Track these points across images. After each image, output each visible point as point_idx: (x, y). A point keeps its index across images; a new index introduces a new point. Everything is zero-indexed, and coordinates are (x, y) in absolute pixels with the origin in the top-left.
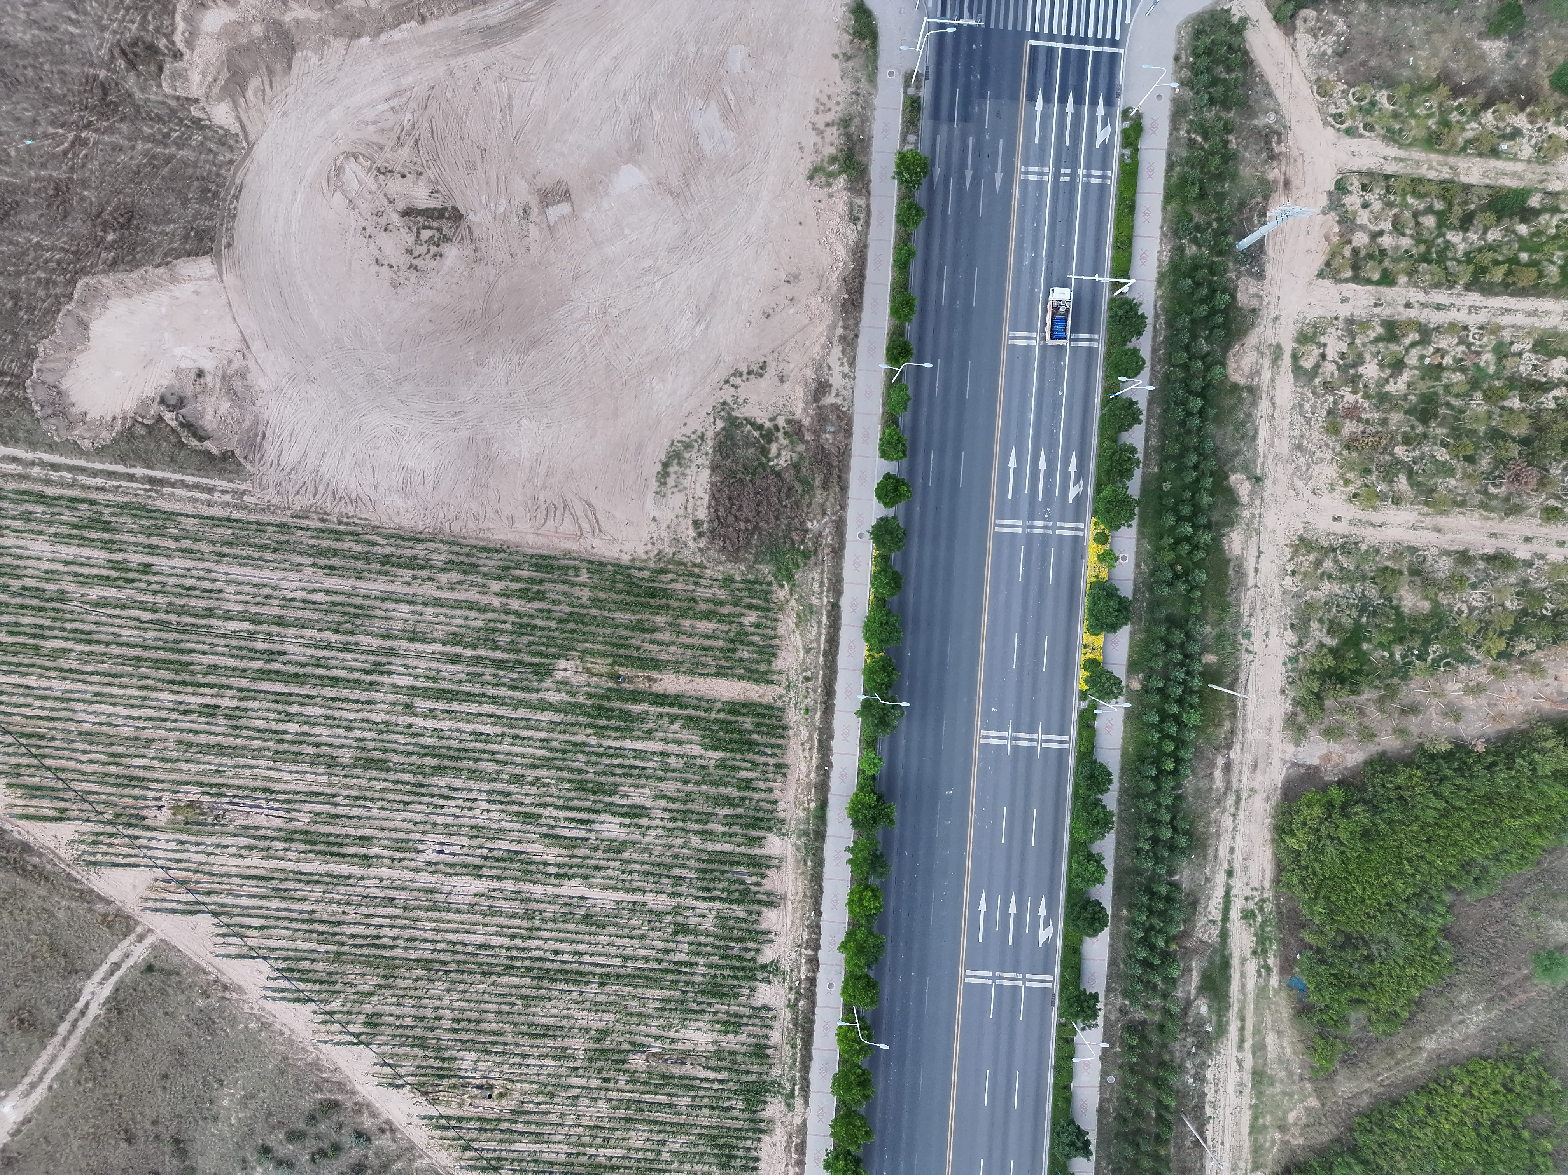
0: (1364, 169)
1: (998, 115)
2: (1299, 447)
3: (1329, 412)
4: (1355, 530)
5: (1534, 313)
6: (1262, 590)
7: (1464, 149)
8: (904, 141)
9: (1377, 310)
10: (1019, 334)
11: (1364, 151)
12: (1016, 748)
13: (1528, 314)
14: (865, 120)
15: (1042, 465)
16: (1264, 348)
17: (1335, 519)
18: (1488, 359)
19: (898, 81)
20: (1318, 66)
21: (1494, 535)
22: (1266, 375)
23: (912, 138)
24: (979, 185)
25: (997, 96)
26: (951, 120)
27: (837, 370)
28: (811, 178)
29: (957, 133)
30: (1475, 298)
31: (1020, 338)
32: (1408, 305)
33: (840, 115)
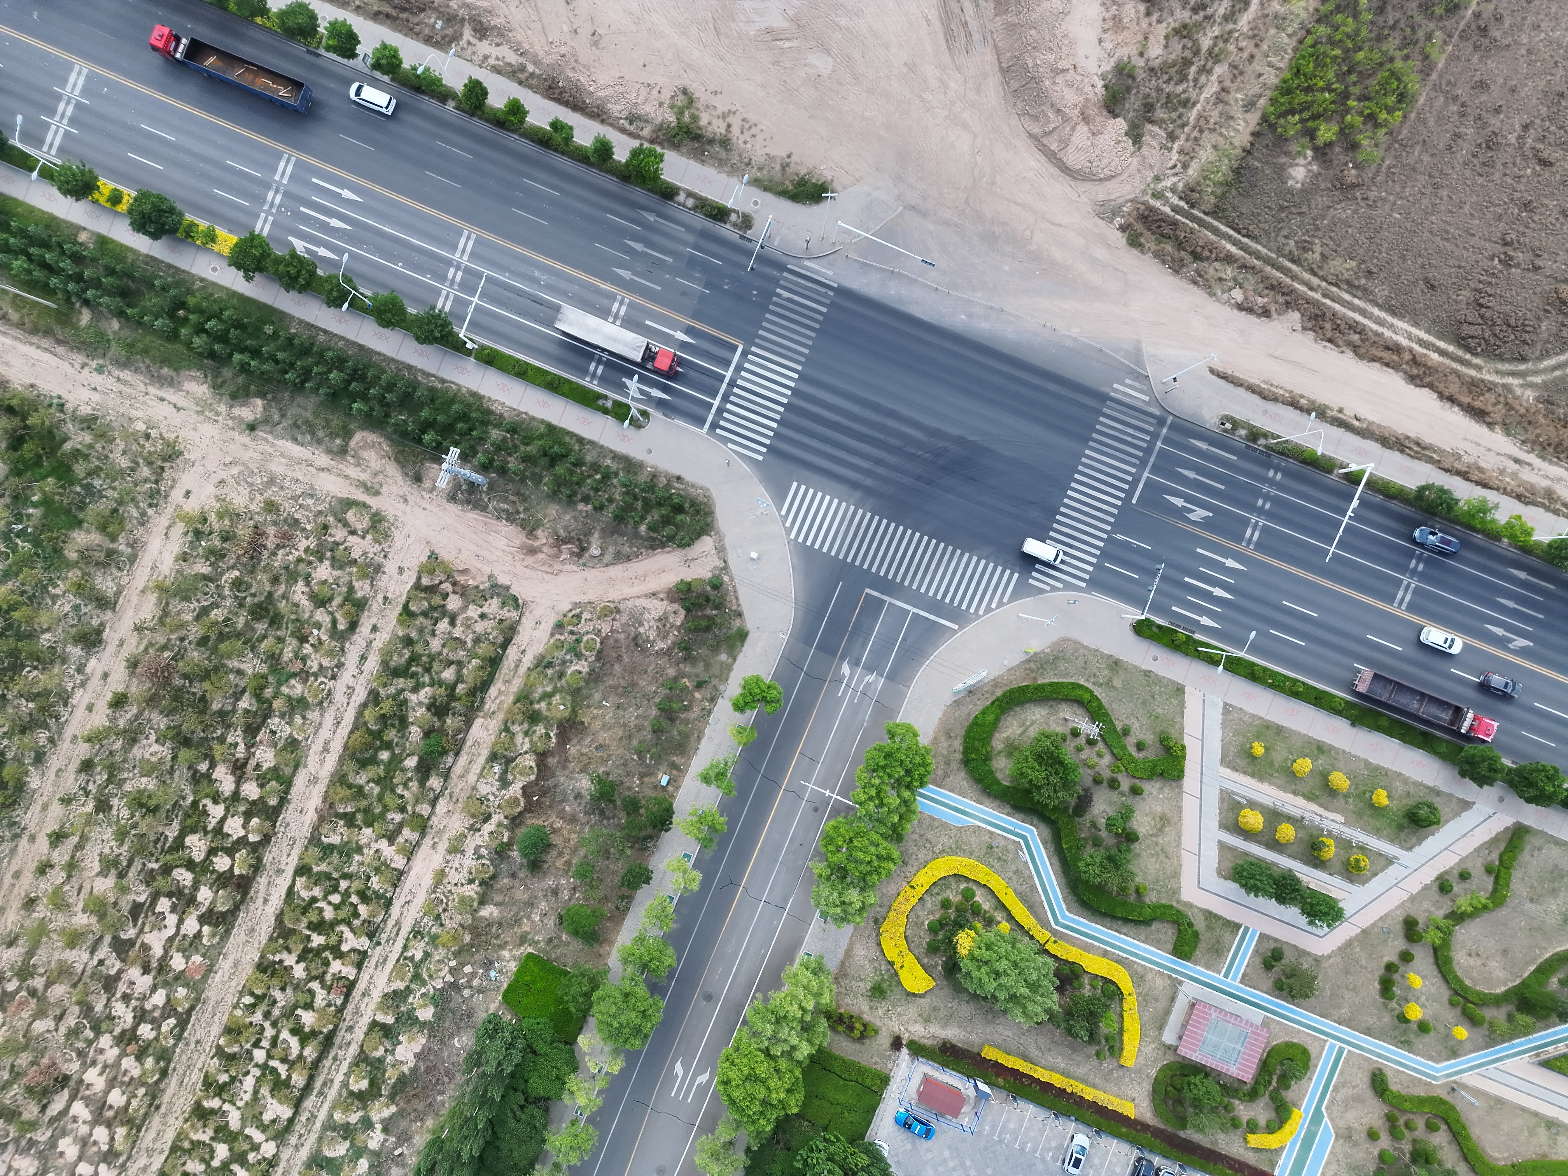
0: (520, 628)
1: (684, 294)
2: (272, 481)
3: (297, 521)
4: (170, 510)
5: (326, 750)
6: (141, 399)
7: (507, 730)
8: (690, 194)
9: (380, 597)
10: (471, 243)
11: (537, 633)
12: (58, 97)
13: (327, 743)
14: (721, 163)
15: (335, 223)
16: (380, 478)
17: (188, 493)
18: (296, 688)
19: (748, 208)
20: (631, 615)
21: (121, 643)
22: (354, 472)
23: (690, 202)
24: (626, 252)
25: (702, 298)
26: (696, 247)
27: (494, 51)
28: (685, 92)
29: (681, 248)
30: (360, 695)
31: (467, 242)
32: (375, 629)
33: (734, 140)
